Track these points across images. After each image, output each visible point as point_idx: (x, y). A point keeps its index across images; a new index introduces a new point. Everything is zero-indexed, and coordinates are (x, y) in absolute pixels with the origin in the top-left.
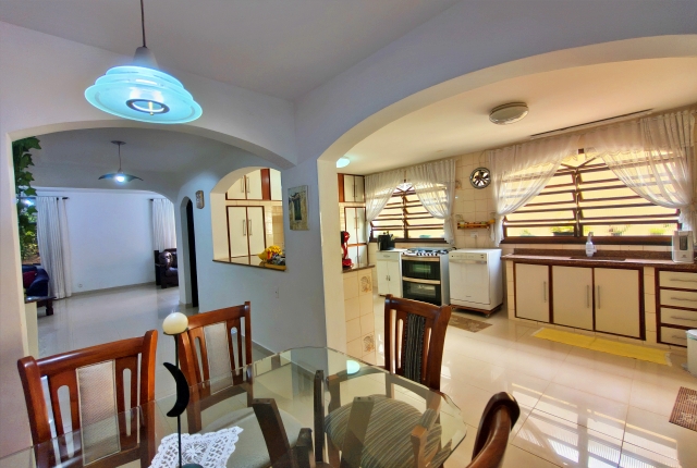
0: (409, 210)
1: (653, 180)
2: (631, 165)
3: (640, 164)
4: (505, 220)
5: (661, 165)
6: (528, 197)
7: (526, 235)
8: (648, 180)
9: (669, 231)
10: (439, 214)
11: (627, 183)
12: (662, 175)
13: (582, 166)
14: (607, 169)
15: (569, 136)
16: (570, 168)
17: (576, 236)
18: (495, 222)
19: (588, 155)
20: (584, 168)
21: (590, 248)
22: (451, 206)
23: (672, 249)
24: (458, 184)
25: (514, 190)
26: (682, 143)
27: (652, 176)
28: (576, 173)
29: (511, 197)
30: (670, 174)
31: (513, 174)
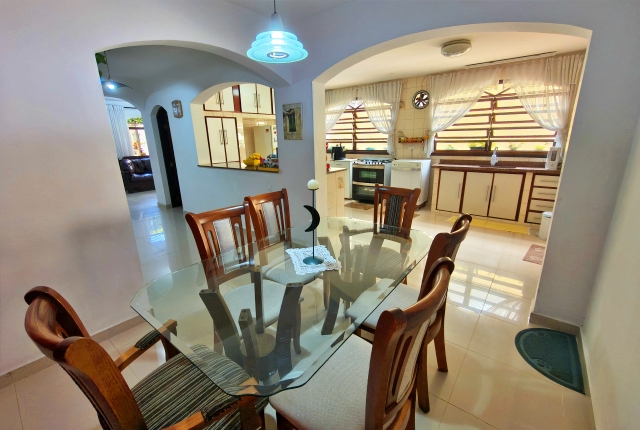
0: (359, 125)
2: (533, 96)
3: (540, 95)
4: (436, 136)
5: (553, 98)
6: (457, 118)
7: (450, 149)
8: (542, 109)
9: (546, 147)
10: (384, 130)
11: (528, 110)
13: (500, 94)
14: (517, 98)
15: (494, 67)
16: (491, 95)
17: (485, 150)
18: (428, 138)
19: (506, 85)
20: (501, 96)
21: (494, 159)
22: (394, 123)
23: (546, 160)
24: (402, 104)
25: (446, 112)
27: (545, 105)
28: (493, 99)
29: (443, 117)
30: (556, 104)
31: (448, 98)
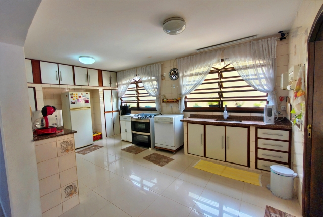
1: (256, 77)
2: (245, 68)
3: (251, 67)
4: (186, 98)
5: (260, 68)
6: (196, 85)
7: (196, 106)
8: (254, 77)
9: (263, 105)
10: (154, 94)
11: (244, 78)
12: (260, 74)
13: (223, 68)
14: (234, 70)
15: (216, 51)
16: (217, 69)
17: (219, 107)
18: (181, 99)
19: (226, 62)
20: (225, 70)
21: (226, 114)
22: (160, 89)
23: (264, 115)
24: (163, 78)
25: (190, 82)
26: (270, 56)
27: (256, 75)
28: (219, 72)
29: (188, 85)
30: (264, 74)
31: (189, 72)
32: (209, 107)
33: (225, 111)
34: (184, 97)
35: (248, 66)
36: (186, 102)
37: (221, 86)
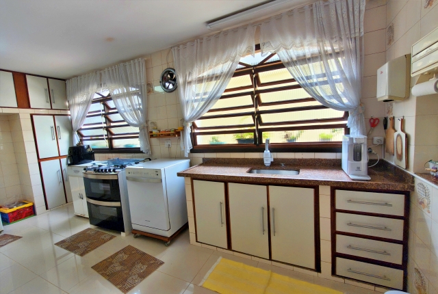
3: (314, 58)
4: (194, 126)
5: (333, 61)
7: (215, 143)
8: (321, 79)
9: (338, 136)
11: (302, 82)
13: (262, 63)
14: (283, 66)
16: (248, 66)
17: (255, 143)
18: (183, 130)
19: (265, 51)
21: (268, 157)
23: (343, 156)
28: (253, 71)
32: (236, 142)
33: (267, 151)
34: (190, 124)
35: (308, 56)
36: (193, 136)
37: (257, 102)
